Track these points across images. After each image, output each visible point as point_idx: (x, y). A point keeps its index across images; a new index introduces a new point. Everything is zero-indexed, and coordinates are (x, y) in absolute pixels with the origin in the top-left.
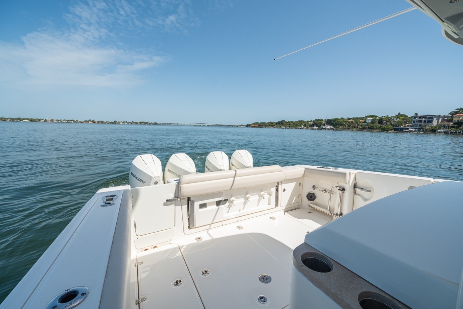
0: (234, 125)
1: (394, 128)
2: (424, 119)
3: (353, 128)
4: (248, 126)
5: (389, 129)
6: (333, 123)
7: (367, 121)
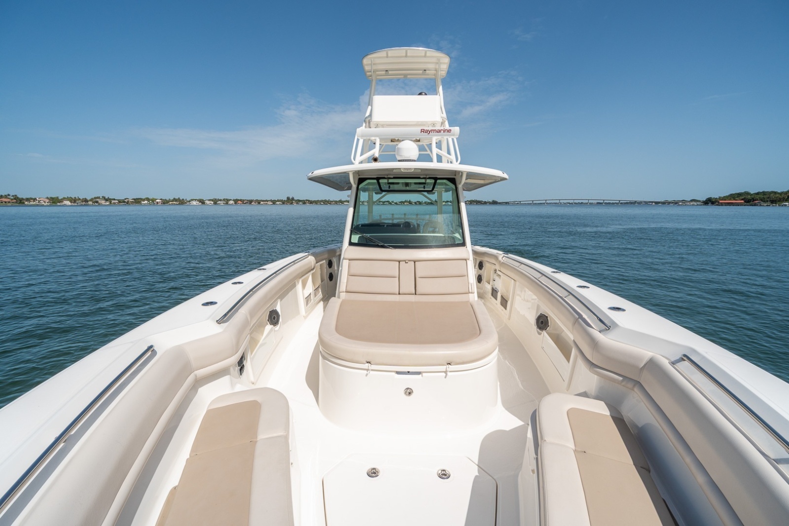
0: (670, 200)
4: (709, 202)
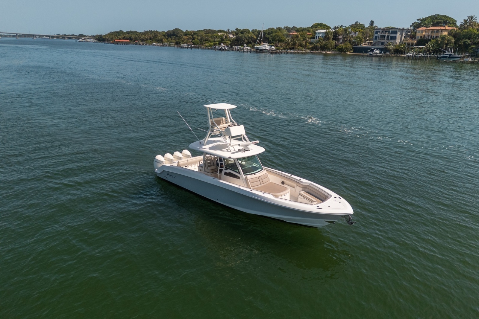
1: (353, 48)
2: (387, 34)
3: (300, 47)
5: (347, 49)
6: (268, 39)
7: (317, 35)
